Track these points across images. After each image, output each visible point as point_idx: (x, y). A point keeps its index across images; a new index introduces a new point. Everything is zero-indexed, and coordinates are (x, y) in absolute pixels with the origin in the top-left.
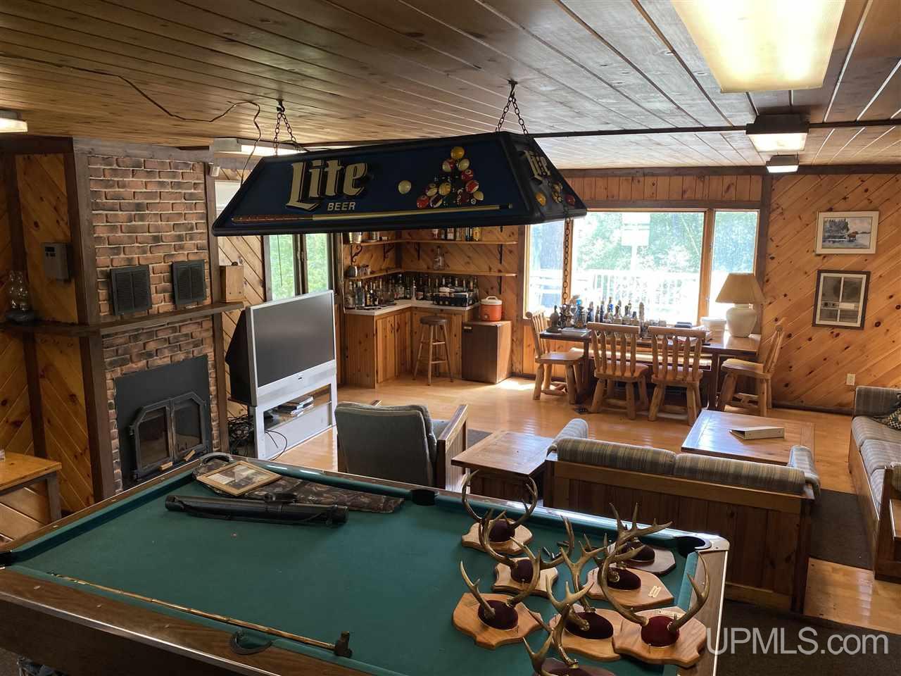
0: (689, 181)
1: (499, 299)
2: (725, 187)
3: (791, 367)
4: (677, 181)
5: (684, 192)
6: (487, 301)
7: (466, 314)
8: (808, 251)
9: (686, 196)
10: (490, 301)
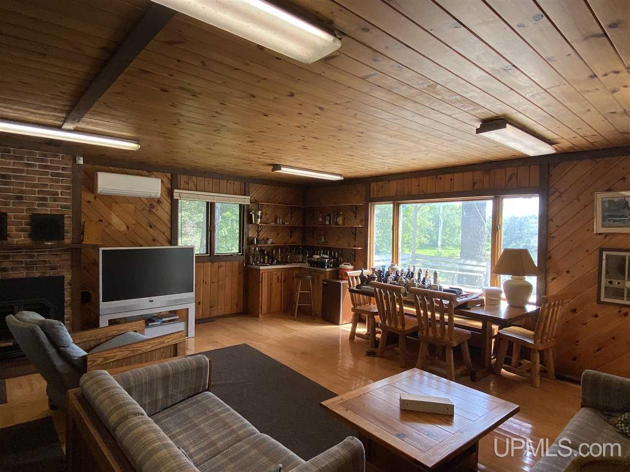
0: (478, 175)
1: (352, 265)
2: (508, 177)
3: (578, 342)
4: (468, 175)
5: (474, 184)
6: (343, 266)
7: (328, 273)
8: (588, 230)
9: (476, 187)
10: (345, 266)
